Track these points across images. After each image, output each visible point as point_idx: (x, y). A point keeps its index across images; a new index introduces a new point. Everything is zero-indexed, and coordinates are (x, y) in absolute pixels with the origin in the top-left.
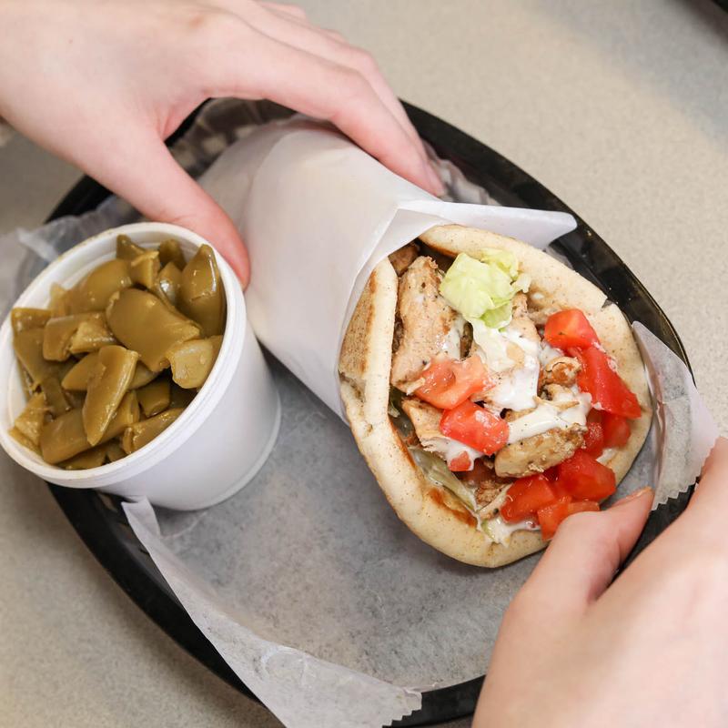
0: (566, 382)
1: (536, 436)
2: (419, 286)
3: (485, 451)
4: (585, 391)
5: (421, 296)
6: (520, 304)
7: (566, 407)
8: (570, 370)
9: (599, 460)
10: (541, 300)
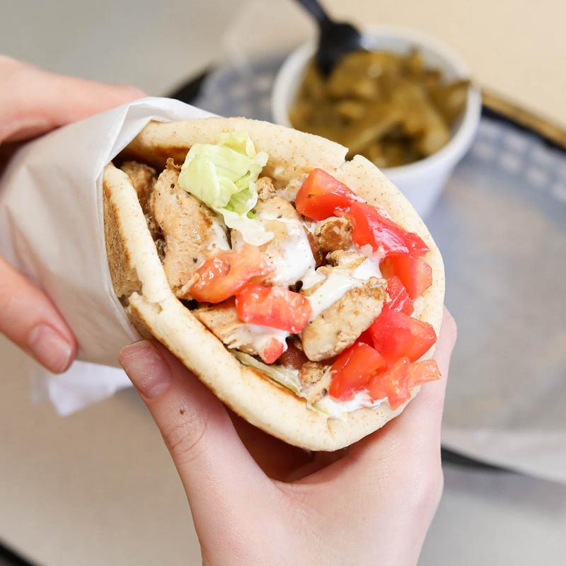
0: (340, 244)
1: (336, 303)
2: (169, 187)
3: (293, 328)
4: (364, 244)
5: (174, 196)
6: (264, 185)
7: (355, 266)
8: (340, 228)
9: (413, 315)
10: (283, 173)
